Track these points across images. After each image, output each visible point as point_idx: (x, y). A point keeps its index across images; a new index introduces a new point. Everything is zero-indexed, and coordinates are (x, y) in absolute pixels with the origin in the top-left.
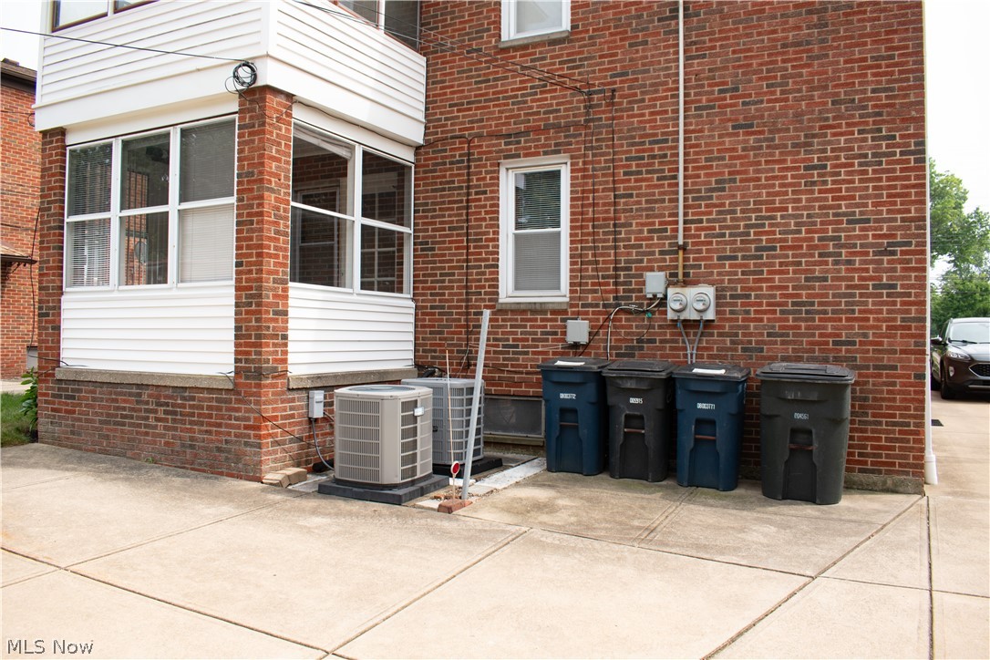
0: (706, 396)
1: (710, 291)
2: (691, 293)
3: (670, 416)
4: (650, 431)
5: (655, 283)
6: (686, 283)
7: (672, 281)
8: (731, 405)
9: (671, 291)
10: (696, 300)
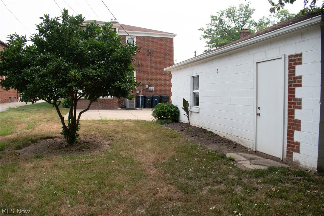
0: (156, 98)
1: (153, 87)
2: (151, 88)
3: (152, 101)
4: (150, 103)
5: (147, 86)
6: (151, 87)
7: (149, 86)
8: (159, 99)
9: (149, 87)
10: (152, 88)
